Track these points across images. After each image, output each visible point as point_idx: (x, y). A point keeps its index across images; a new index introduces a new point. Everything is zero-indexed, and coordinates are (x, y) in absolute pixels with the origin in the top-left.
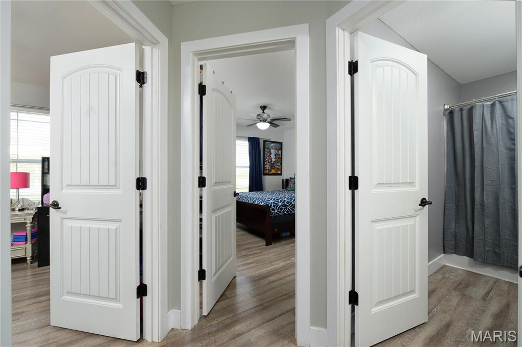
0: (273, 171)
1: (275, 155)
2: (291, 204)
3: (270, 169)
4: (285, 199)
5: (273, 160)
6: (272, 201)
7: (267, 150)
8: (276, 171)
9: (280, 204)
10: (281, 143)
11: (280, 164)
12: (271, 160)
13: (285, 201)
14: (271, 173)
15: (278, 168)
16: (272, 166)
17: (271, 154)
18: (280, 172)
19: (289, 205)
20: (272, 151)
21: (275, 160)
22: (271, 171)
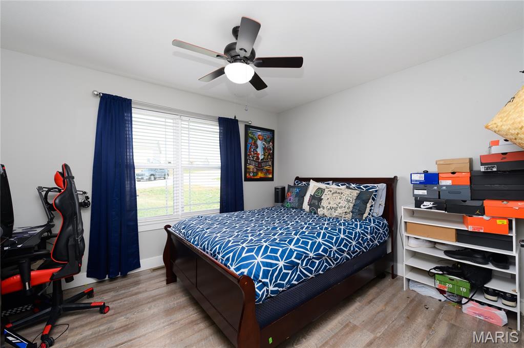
0: (260, 175)
1: (264, 149)
2: (306, 257)
3: (255, 170)
4: (292, 247)
5: (261, 157)
6: (259, 259)
7: (250, 141)
8: (266, 174)
9: (281, 264)
10: (272, 132)
11: (270, 163)
12: (258, 158)
13: (292, 252)
14: (258, 177)
15: (268, 170)
16: (259, 167)
17: (257, 147)
18: (271, 176)
19: (303, 261)
20: (259, 143)
21: (262, 157)
22: (257, 174)
